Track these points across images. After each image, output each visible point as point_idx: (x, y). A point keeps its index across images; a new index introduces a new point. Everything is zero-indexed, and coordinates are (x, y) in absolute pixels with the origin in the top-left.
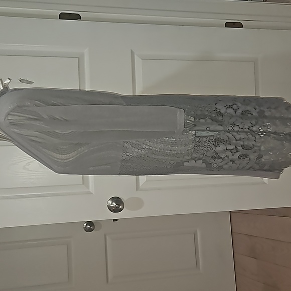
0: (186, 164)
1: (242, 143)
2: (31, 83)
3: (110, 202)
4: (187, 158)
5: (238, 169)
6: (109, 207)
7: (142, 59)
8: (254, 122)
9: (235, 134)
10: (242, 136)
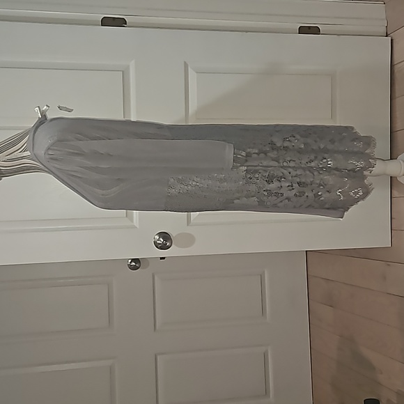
0: (236, 201)
1: (298, 180)
2: (70, 111)
3: (157, 237)
4: (237, 195)
5: (295, 207)
6: (155, 243)
7: (197, 73)
8: (312, 157)
9: (290, 170)
10: (299, 172)
